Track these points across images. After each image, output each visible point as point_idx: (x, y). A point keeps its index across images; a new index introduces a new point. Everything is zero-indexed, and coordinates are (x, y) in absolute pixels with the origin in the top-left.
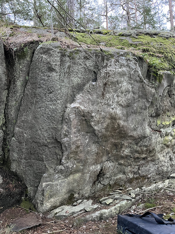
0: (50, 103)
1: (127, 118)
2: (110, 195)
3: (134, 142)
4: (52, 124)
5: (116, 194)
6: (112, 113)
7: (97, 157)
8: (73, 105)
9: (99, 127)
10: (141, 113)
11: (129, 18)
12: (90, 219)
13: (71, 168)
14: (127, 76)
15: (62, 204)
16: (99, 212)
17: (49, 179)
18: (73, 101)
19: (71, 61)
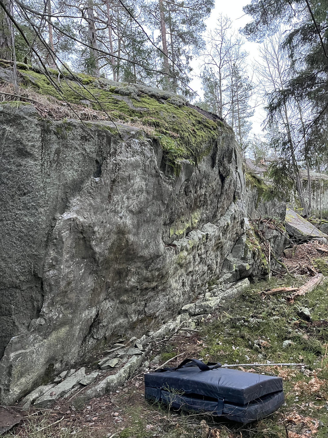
0: (22, 212)
1: (138, 230)
2: (109, 353)
3: (143, 265)
4: (28, 250)
5: (117, 350)
6: (120, 225)
7: (93, 295)
8: (66, 216)
9: (100, 248)
10: (154, 221)
11: (93, 35)
12: (94, 394)
13: (56, 320)
14: (141, 168)
15: (35, 385)
16: (104, 381)
17: (19, 345)
18: (65, 207)
19: (59, 142)
